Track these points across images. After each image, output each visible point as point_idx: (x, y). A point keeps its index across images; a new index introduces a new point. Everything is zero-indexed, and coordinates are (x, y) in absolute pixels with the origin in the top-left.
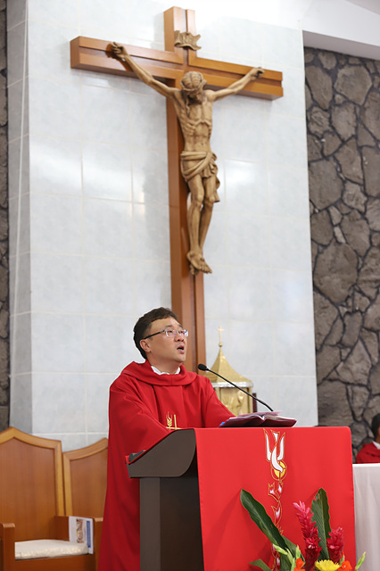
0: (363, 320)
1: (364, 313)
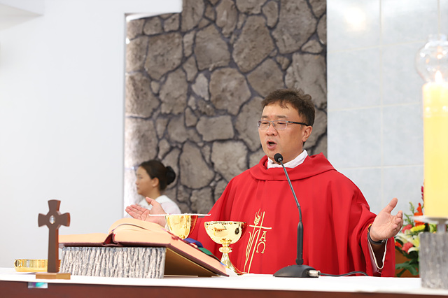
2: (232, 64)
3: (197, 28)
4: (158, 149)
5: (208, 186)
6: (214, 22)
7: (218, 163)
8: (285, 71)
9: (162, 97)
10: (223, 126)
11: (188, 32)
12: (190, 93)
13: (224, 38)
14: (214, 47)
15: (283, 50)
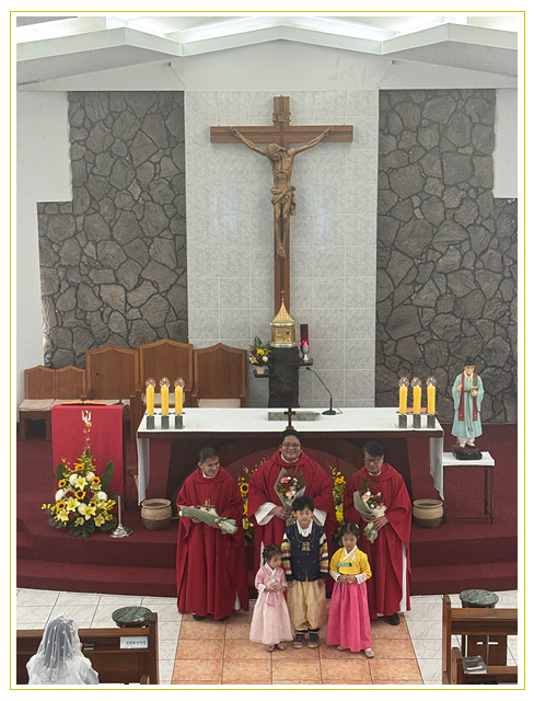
0: (435, 267)
1: (435, 263)
2: (112, 239)
3: (85, 214)
4: (60, 287)
5: (99, 310)
6: (98, 212)
7: (105, 297)
8: (149, 247)
9: (61, 254)
10: (108, 275)
11: (78, 215)
12: (82, 253)
13: (105, 222)
14: (99, 226)
15: (147, 234)
